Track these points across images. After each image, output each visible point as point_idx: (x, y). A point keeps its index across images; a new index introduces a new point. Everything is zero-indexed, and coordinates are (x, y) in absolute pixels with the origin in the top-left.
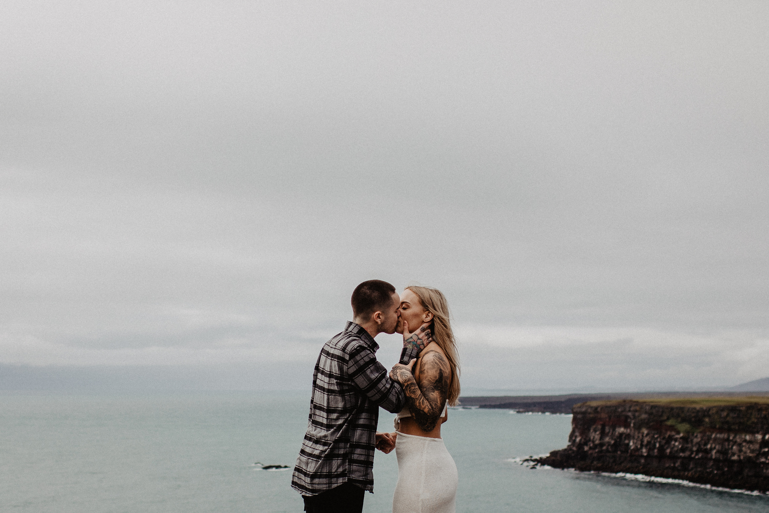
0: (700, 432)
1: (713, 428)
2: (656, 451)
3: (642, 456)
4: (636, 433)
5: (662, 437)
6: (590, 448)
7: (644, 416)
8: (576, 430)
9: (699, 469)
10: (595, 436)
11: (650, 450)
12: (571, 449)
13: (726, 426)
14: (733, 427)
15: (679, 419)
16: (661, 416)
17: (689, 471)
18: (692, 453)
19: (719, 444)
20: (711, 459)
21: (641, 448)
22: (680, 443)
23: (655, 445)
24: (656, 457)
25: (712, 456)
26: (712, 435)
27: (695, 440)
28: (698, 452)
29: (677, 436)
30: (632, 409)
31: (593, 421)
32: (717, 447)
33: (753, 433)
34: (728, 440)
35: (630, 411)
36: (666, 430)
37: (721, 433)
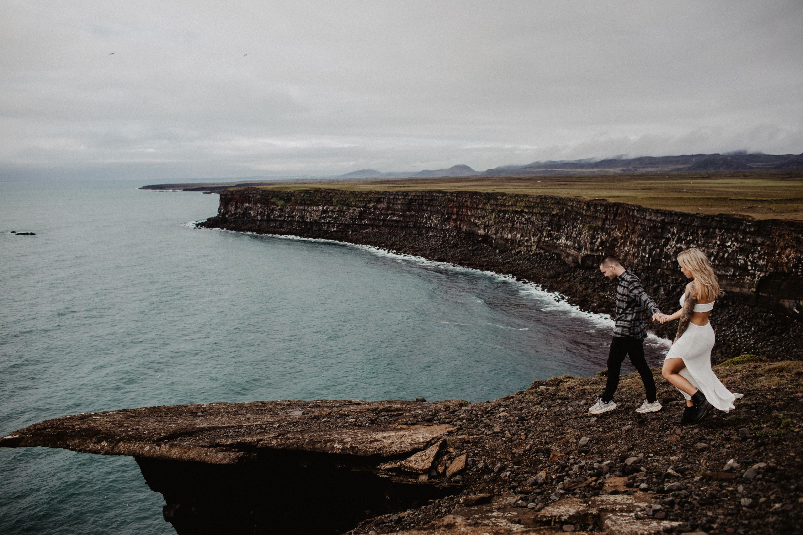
0: (289, 206)
1: (296, 203)
2: (265, 217)
3: (258, 220)
4: (254, 206)
5: (268, 209)
6: (229, 216)
7: (259, 196)
8: (222, 206)
9: (289, 227)
10: (232, 209)
11: (262, 217)
12: (219, 217)
13: (303, 202)
14: (307, 202)
15: (278, 199)
16: (268, 196)
17: (283, 228)
18: (285, 218)
19: (300, 212)
20: (295, 221)
21: (257, 215)
22: (278, 213)
23: (265, 213)
24: (266, 220)
25: (296, 219)
26: (295, 207)
27: (287, 210)
28: (288, 217)
29: (277, 208)
31: (231, 200)
32: (298, 214)
33: (318, 206)
34: (304, 210)
35: (251, 193)
36: (271, 205)
37: (301, 206)
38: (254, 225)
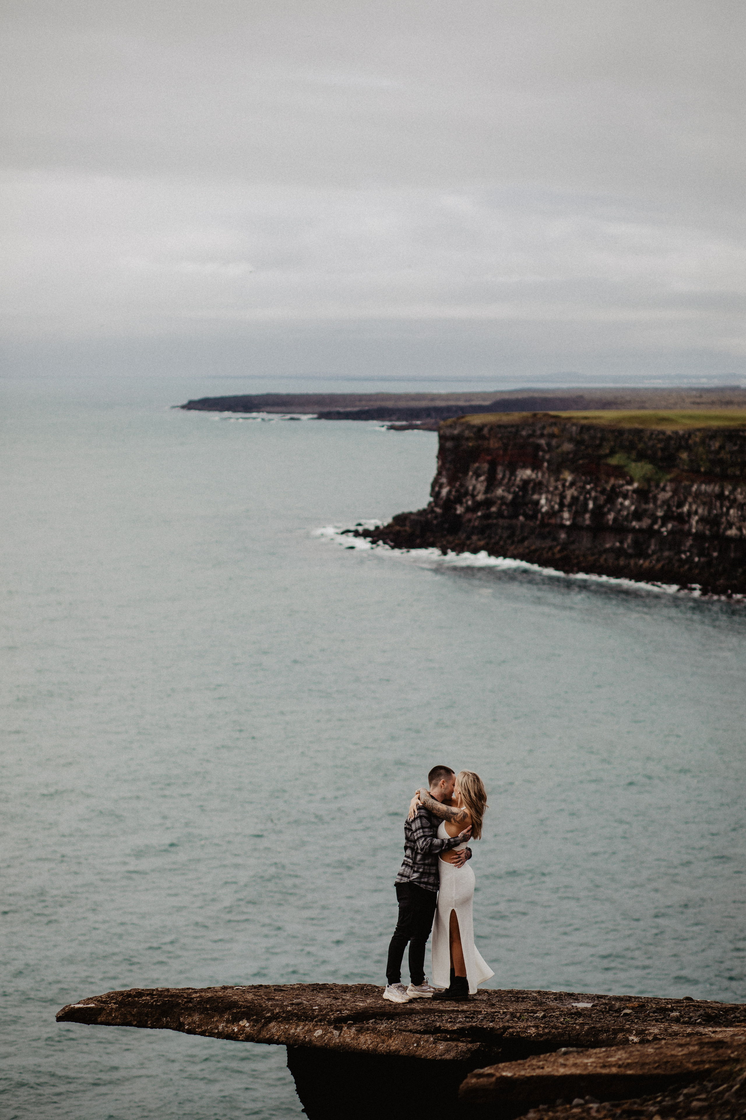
0: (671, 481)
1: (695, 473)
2: (587, 516)
3: (563, 526)
4: (552, 479)
5: (599, 489)
6: (468, 509)
7: (567, 447)
8: (444, 473)
9: (666, 554)
10: (477, 484)
11: (576, 516)
12: (432, 511)
13: (718, 470)
14: (730, 471)
15: (633, 456)
16: (600, 446)
17: (647, 556)
18: (655, 522)
19: (704, 504)
20: (689, 533)
21: (561, 510)
22: (632, 503)
23: (586, 505)
24: (588, 528)
25: (691, 527)
26: (691, 486)
27: (662, 496)
28: (665, 520)
29: (630, 488)
30: (546, 432)
31: (474, 455)
32: (700, 511)
34: (720, 496)
35: (542, 436)
36: (609, 476)
37: (708, 483)
38: (548, 543)
